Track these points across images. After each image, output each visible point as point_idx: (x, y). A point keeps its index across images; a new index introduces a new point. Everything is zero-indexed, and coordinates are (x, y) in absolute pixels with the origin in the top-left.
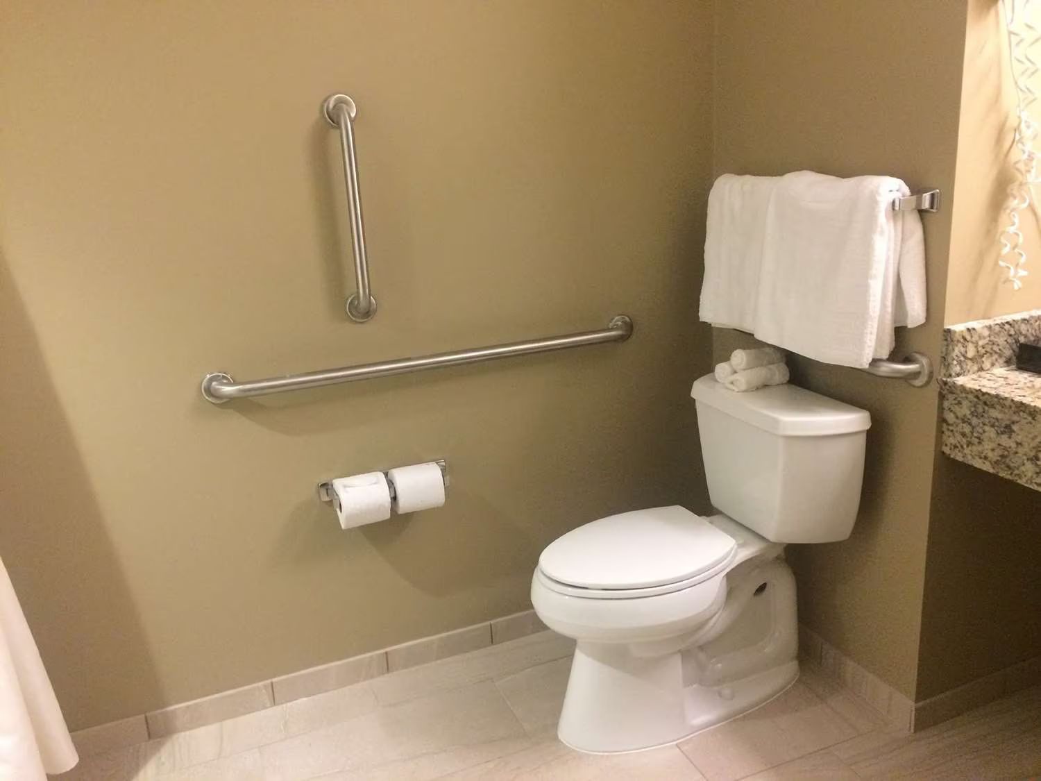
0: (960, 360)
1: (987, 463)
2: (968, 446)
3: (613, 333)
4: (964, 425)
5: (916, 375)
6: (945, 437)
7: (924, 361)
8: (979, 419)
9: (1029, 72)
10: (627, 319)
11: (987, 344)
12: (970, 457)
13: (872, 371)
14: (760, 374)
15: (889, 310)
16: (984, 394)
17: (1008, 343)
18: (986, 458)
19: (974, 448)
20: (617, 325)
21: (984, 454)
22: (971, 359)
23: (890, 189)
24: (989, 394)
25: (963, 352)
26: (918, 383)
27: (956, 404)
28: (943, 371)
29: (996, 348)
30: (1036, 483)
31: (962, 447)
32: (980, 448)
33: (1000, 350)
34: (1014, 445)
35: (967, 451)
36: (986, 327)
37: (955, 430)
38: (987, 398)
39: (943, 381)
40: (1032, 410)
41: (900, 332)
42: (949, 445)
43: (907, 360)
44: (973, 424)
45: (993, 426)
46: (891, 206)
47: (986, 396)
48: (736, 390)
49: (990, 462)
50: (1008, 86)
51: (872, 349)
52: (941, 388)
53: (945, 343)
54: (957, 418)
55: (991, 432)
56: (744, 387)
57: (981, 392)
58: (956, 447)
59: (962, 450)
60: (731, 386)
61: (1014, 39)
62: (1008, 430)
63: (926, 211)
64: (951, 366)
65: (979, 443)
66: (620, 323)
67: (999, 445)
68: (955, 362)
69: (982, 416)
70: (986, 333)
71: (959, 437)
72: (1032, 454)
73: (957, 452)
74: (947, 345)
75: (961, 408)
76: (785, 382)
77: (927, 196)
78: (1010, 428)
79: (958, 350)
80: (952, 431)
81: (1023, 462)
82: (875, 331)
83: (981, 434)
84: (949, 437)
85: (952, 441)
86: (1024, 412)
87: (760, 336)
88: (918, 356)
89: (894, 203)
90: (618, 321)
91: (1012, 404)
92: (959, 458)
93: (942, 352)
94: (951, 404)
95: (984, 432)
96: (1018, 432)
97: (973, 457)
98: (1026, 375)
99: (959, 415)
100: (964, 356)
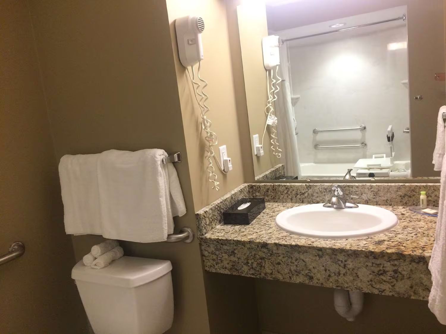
0: (205, 227)
1: (227, 270)
2: (216, 265)
3: (14, 254)
4: (213, 255)
5: (187, 237)
6: (205, 263)
7: (189, 230)
8: (219, 251)
9: (204, 100)
10: (20, 243)
11: (212, 216)
12: (218, 270)
13: (169, 241)
14: (109, 256)
15: (170, 210)
16: (221, 240)
17: (218, 213)
18: (226, 268)
19: (220, 265)
20: (15, 249)
21: (224, 267)
22: (208, 225)
23: (160, 154)
24: (223, 240)
25: (205, 223)
26: (188, 241)
27: (207, 247)
28: (199, 233)
29: (215, 217)
30: (249, 274)
31: (214, 266)
32: (222, 264)
33: (216, 217)
34: (237, 260)
35: (216, 267)
36: (210, 209)
37: (209, 259)
38: (222, 242)
39: (201, 238)
40: (243, 242)
41: (176, 219)
42: (208, 266)
43: (181, 232)
44: (217, 255)
45: (226, 253)
46: (162, 162)
47: (222, 241)
48: (99, 268)
49: (228, 269)
50: (196, 106)
51: (167, 231)
52: (200, 241)
53: (197, 220)
54: (209, 253)
55: (226, 256)
56: (103, 265)
57: (219, 239)
58: (211, 266)
59: (214, 267)
60: (95, 267)
61: (195, 86)
62: (233, 253)
63: (176, 162)
64: (202, 230)
65: (222, 262)
66: (16, 247)
67: (230, 261)
68: (203, 228)
69: (220, 250)
70: (211, 212)
71: (212, 262)
72: (246, 261)
73: (212, 268)
74: (198, 221)
75: (210, 248)
76: (122, 256)
77: (176, 155)
78: (234, 252)
79: (204, 222)
80: (208, 259)
81: (242, 266)
82: (166, 222)
83: (222, 258)
84: (207, 262)
85: (209, 264)
86: (240, 244)
87: (106, 236)
88: (186, 229)
89: (163, 161)
90: (14, 246)
91: (234, 242)
92: (214, 271)
93: (197, 225)
94: (205, 247)
95: (223, 256)
96: (238, 253)
97: (220, 269)
98: (229, 226)
99: (210, 251)
100: (206, 224)
